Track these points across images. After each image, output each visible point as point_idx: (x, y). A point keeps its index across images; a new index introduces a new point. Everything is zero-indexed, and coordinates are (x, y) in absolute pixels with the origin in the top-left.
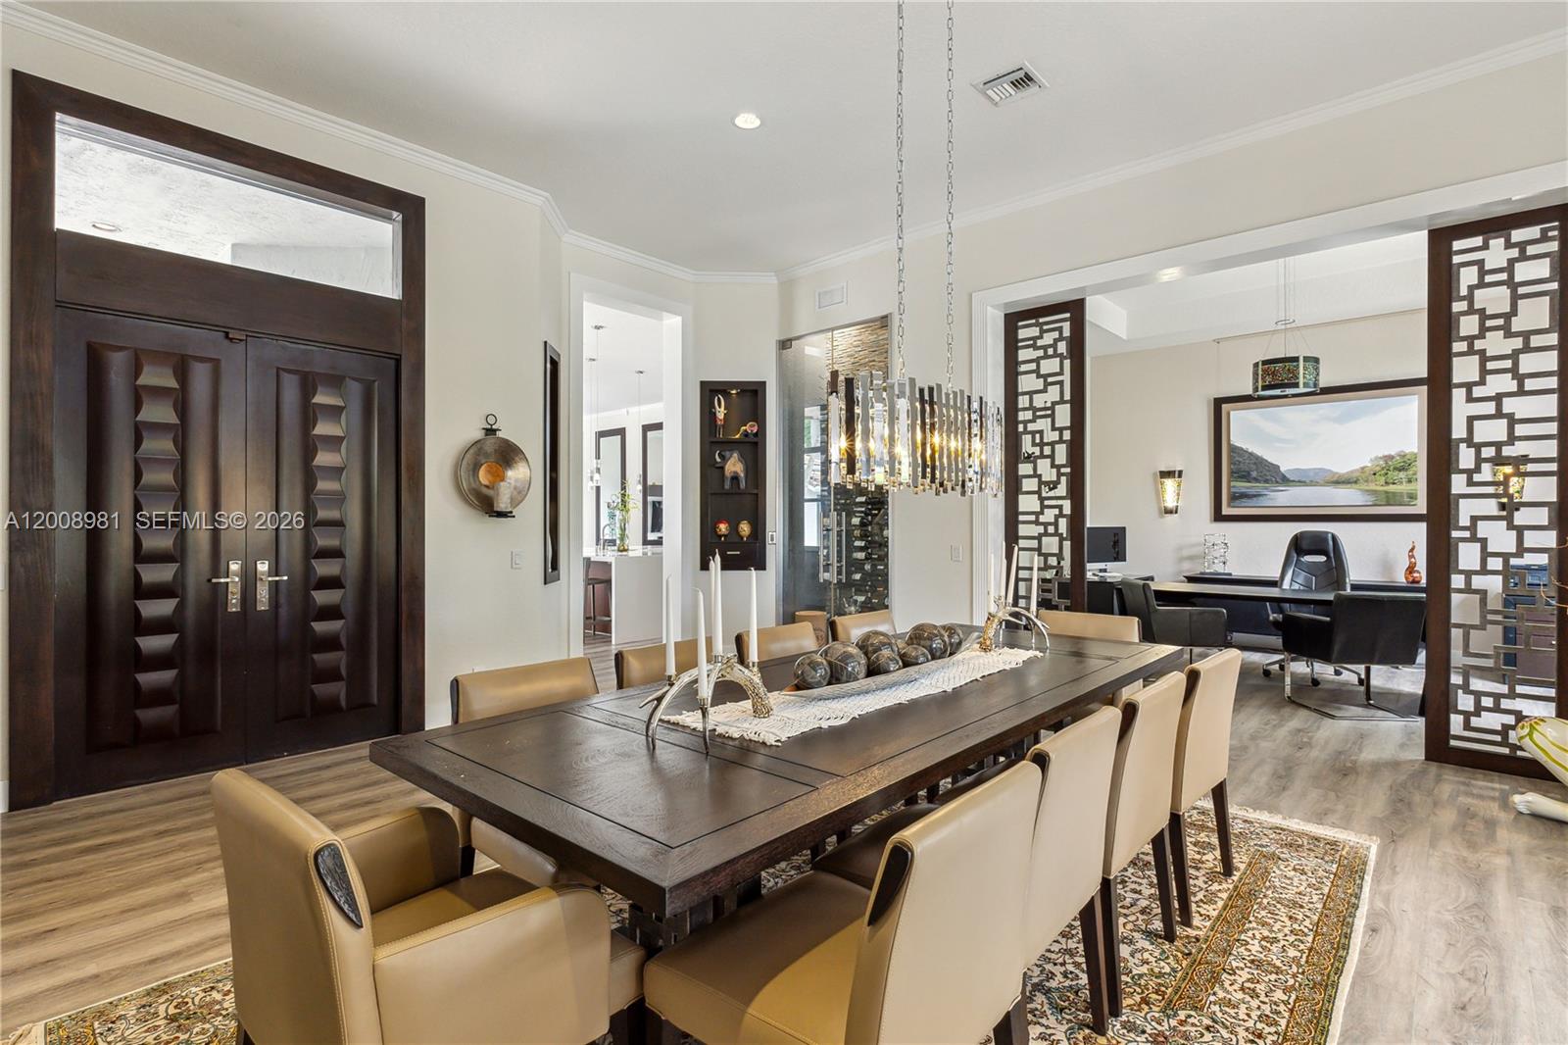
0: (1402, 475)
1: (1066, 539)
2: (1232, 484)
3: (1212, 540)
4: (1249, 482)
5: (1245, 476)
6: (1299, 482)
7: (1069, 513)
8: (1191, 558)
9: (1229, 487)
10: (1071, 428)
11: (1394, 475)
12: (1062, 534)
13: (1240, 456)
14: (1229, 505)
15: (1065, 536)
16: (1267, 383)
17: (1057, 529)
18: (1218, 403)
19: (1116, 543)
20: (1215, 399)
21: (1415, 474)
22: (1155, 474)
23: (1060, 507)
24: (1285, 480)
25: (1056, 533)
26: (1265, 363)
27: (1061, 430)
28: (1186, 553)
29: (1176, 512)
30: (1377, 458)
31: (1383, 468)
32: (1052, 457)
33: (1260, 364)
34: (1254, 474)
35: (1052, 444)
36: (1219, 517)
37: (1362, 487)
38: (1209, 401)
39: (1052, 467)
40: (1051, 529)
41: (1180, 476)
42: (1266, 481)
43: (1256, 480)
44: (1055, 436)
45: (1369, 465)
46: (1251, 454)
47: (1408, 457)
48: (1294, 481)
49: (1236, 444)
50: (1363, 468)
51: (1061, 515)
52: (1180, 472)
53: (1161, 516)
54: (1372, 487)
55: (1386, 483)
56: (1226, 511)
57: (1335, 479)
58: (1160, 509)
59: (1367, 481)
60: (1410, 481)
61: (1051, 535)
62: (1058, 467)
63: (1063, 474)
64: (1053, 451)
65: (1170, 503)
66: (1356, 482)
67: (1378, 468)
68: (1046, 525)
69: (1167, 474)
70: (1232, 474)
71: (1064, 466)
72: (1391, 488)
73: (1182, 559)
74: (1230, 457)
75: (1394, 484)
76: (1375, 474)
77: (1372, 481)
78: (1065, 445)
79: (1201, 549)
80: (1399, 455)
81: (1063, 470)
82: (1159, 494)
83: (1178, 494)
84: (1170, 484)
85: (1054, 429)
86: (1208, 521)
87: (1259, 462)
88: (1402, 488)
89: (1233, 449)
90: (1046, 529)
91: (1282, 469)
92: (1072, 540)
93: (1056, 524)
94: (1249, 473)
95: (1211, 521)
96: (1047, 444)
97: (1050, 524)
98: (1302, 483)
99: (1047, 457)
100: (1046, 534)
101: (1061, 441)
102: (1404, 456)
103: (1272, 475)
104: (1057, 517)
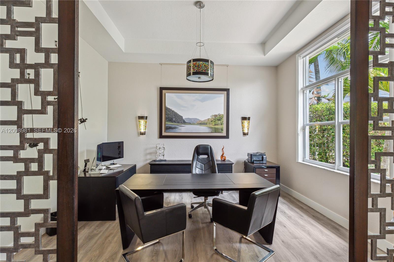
0: (219, 122)
1: (52, 178)
2: (166, 123)
3: (159, 146)
4: (173, 123)
5: (170, 120)
6: (189, 123)
7: (56, 148)
8: (150, 154)
9: (165, 124)
10: (60, 51)
11: (217, 122)
12: (48, 172)
13: (169, 111)
14: (165, 132)
15: (51, 174)
16: (195, 71)
17: (41, 166)
18: (162, 89)
19: (119, 147)
20: (160, 88)
21: (223, 122)
22: (136, 117)
23: (46, 141)
24: (184, 122)
25: (41, 172)
26: (194, 60)
27: (48, 52)
28: (148, 151)
29: (145, 134)
30: (213, 116)
31: (214, 119)
32: (36, 82)
33: (192, 61)
34: (174, 119)
35: (36, 67)
36: (161, 136)
37: (209, 126)
38: (158, 88)
39: (36, 94)
40: (34, 167)
41: (146, 119)
42: (178, 122)
43: (175, 122)
44: (40, 58)
45: (210, 118)
46: (173, 111)
47: (221, 116)
48: (187, 123)
49: (168, 107)
50: (208, 119)
51: (47, 150)
52: (146, 117)
53: (139, 136)
54: (211, 126)
55: (215, 124)
56: (164, 134)
57: (200, 123)
58: (138, 133)
59: (209, 124)
60: (221, 124)
61: (34, 174)
62: (44, 95)
63: (49, 103)
64: (37, 74)
65: (142, 131)
66: (206, 124)
67: (213, 119)
68: (27, 161)
69: (141, 118)
70: (166, 118)
71: (50, 93)
72: (216, 126)
73: (146, 154)
74: (165, 112)
75: (217, 125)
76: (212, 121)
77: (211, 124)
78: (52, 70)
79: (155, 149)
80: (219, 115)
81: (50, 98)
82: (138, 126)
83: (146, 127)
84: (142, 122)
85: (38, 49)
86: (157, 138)
87: (176, 114)
88: (219, 127)
89: (167, 109)
90: (27, 168)
91: (184, 118)
92: (59, 180)
93: (40, 161)
94: (172, 118)
95: (158, 138)
96: (30, 66)
97: (32, 160)
98: (190, 124)
99: (29, 81)
100: (27, 172)
101: (47, 64)
102: (220, 115)
103: (180, 120)
104: (41, 153)
